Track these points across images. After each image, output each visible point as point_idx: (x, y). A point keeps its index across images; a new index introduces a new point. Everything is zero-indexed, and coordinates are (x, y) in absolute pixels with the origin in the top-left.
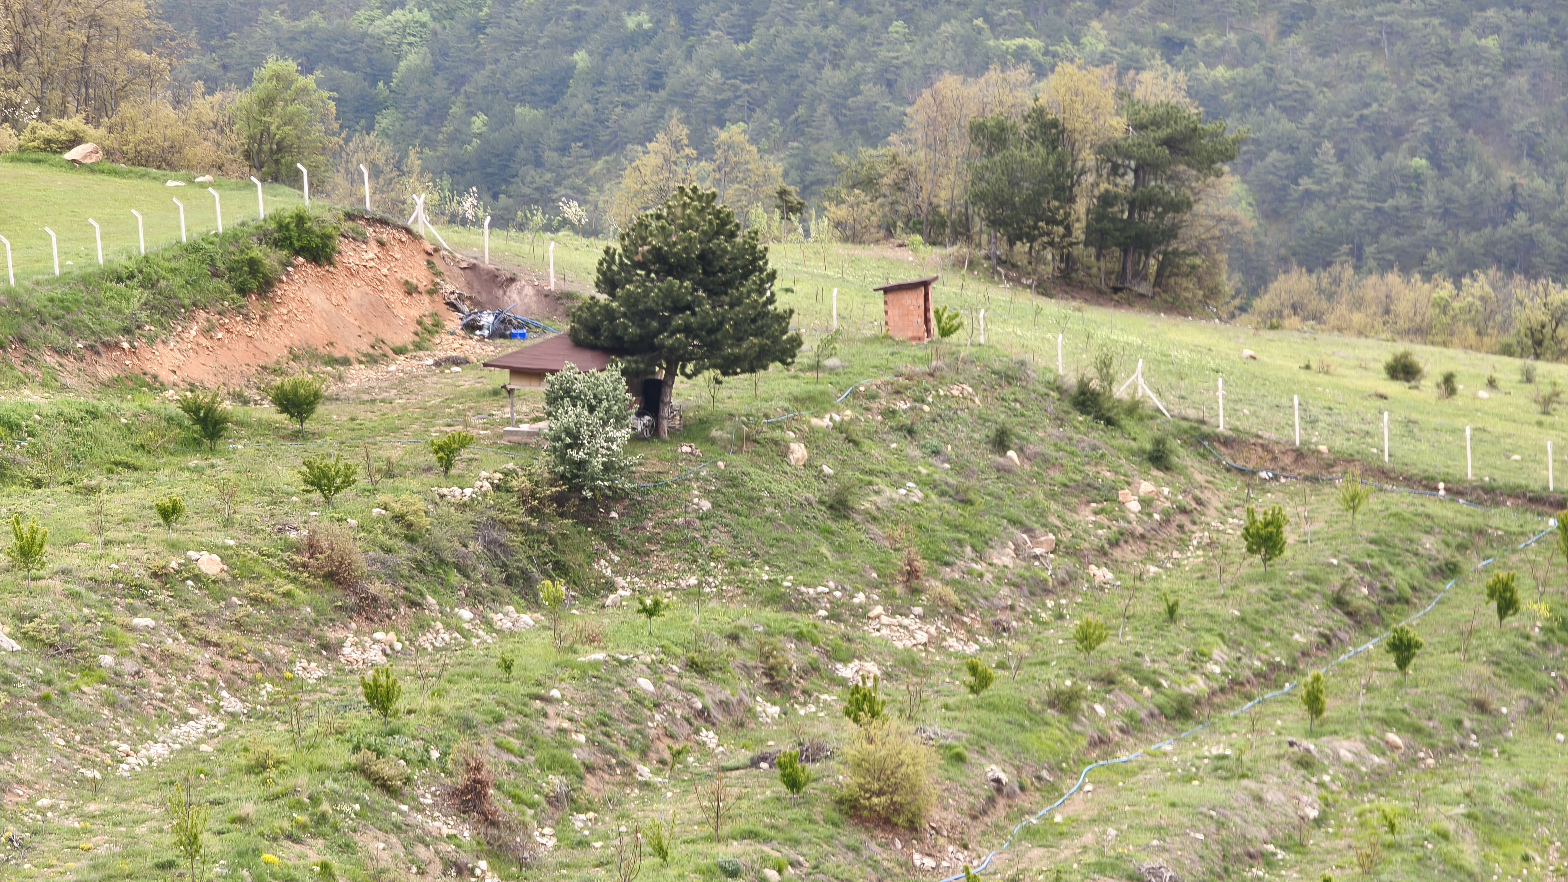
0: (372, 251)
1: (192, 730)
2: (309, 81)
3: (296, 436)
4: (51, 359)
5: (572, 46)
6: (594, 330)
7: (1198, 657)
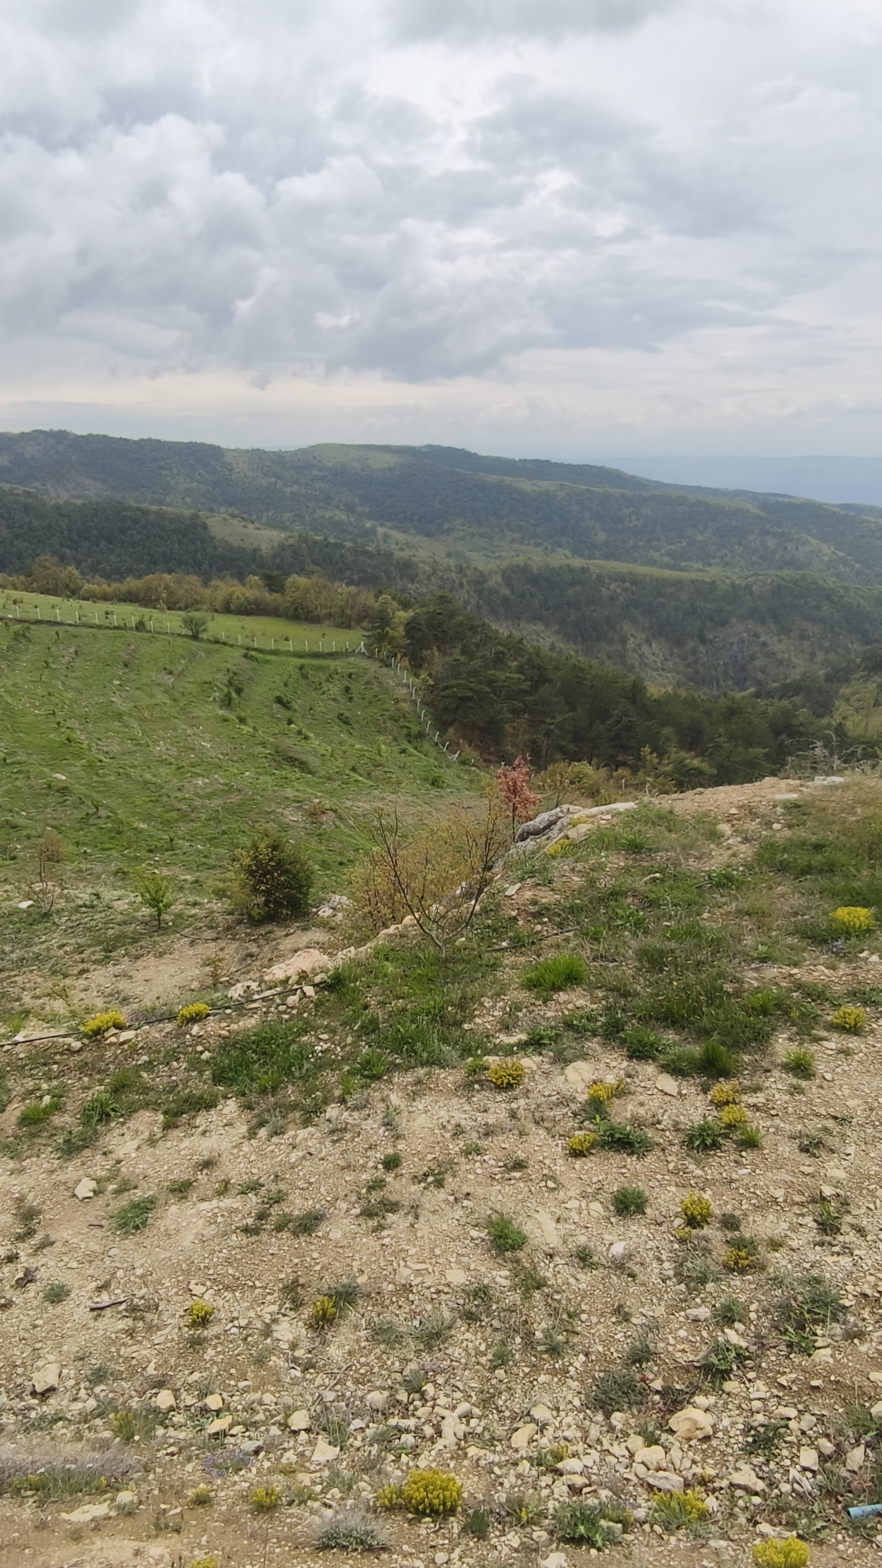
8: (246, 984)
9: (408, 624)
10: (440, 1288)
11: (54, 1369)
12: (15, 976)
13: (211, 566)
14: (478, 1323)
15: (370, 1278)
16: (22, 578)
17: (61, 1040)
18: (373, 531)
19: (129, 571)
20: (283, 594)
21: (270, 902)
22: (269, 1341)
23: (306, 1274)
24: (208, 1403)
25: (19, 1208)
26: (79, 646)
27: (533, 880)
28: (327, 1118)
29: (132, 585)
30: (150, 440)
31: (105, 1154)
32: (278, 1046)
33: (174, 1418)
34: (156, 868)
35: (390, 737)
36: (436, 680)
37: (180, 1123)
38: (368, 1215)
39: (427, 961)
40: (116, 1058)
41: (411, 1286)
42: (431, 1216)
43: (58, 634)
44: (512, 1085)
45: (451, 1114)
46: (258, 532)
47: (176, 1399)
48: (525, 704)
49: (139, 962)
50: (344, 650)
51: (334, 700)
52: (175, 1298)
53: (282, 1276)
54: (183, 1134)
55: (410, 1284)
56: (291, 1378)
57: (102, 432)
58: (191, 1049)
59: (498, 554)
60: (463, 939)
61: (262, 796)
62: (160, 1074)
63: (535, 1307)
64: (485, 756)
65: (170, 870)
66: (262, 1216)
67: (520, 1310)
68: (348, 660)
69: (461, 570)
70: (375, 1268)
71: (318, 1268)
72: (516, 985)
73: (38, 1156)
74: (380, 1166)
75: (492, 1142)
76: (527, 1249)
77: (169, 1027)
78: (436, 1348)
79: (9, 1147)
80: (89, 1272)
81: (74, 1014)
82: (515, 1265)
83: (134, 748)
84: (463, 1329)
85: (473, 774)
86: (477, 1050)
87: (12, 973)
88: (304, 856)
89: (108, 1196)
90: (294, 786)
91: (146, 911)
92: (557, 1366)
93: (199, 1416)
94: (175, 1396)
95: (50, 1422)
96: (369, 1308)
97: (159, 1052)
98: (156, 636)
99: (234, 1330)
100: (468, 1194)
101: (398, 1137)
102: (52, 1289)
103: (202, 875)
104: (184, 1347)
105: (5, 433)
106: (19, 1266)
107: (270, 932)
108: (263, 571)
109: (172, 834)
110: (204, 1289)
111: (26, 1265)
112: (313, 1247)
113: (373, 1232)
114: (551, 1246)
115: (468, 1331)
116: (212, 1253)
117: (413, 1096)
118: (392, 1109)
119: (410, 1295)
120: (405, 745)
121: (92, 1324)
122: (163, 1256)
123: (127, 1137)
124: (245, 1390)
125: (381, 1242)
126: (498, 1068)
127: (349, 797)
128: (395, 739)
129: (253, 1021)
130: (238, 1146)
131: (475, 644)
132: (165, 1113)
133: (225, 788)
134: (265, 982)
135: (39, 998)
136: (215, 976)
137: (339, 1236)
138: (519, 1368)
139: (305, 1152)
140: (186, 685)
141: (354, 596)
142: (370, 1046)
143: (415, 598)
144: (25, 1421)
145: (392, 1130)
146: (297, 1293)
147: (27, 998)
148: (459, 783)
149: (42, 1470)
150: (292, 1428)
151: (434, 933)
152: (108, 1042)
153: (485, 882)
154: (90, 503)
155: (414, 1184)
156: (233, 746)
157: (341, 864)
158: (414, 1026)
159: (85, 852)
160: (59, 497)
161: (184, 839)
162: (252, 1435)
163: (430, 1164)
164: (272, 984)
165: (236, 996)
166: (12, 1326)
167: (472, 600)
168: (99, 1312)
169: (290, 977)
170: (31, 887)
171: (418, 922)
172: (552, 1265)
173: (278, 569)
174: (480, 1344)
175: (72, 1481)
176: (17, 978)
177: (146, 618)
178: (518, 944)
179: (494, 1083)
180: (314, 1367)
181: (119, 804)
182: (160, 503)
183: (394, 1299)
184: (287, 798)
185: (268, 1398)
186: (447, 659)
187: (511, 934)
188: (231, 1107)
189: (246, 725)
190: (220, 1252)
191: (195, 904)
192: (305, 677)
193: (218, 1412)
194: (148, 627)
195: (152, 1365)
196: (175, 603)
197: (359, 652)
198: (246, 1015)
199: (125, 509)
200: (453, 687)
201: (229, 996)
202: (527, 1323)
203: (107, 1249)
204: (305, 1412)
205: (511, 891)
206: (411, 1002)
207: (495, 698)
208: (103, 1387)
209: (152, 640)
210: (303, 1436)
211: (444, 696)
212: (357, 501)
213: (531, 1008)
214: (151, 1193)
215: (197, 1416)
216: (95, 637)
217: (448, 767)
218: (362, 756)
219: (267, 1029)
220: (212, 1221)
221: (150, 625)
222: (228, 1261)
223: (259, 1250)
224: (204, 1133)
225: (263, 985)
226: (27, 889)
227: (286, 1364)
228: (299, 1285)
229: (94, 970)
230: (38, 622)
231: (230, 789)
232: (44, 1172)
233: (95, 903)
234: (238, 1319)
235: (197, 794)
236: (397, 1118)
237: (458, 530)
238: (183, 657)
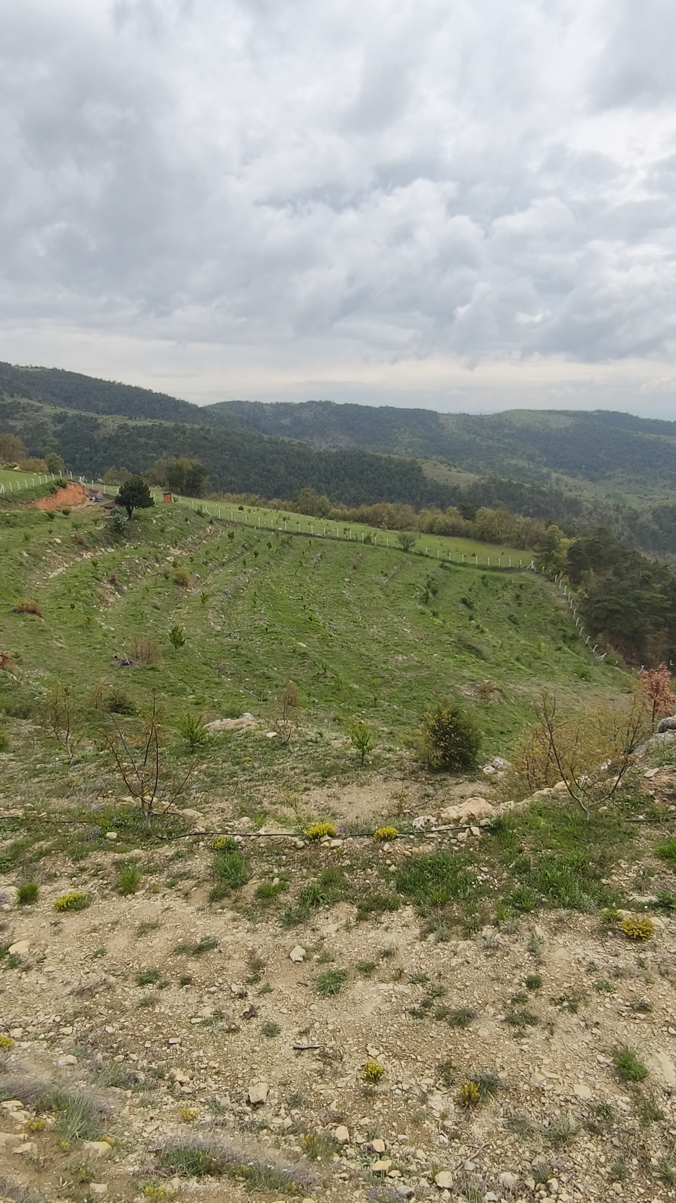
0: (73, 487)
1: (61, 570)
2: (59, 457)
3: (66, 518)
4: (20, 505)
5: (77, 453)
6: (119, 500)
7: (224, 556)
8: (427, 817)
9: (571, 549)
10: (569, 1098)
11: (264, 1087)
12: (259, 786)
13: (421, 499)
14: (600, 1137)
15: (509, 1075)
16: (291, 502)
17: (290, 838)
18: (548, 475)
19: (364, 500)
20: (474, 521)
21: (447, 756)
22: (424, 1107)
23: (458, 1060)
24: (374, 1145)
25: (251, 958)
26: (324, 552)
27: (670, 767)
28: (483, 935)
29: (364, 510)
30: (387, 408)
31: (313, 930)
32: (448, 871)
33: (347, 1150)
34: (362, 719)
35: (549, 637)
36: (591, 595)
37: (369, 918)
38: (511, 1022)
39: (574, 821)
40: (327, 858)
41: (543, 1090)
42: (564, 1035)
43: (310, 543)
44: (641, 938)
45: (586, 952)
46: (459, 474)
47: (350, 1135)
48: (666, 619)
49: (346, 788)
50: (518, 566)
51: (507, 604)
52: (356, 1055)
53: (438, 1056)
54: (371, 926)
55: (542, 1088)
56: (440, 1143)
57: (354, 402)
58: (382, 861)
59: (650, 497)
60: (605, 808)
61: (445, 673)
62: (358, 876)
63: (651, 1136)
64: (628, 660)
65: (372, 722)
66: (426, 1004)
67: (639, 1135)
68: (520, 574)
69: (617, 508)
70: (514, 1067)
71: (467, 1056)
72: (650, 854)
73: (267, 922)
74: (524, 984)
75: (621, 983)
76: (648, 1083)
77: (367, 841)
78: (561, 1149)
79: (247, 911)
80: (296, 1019)
81: (299, 820)
82: (635, 1094)
83: (355, 629)
84: (585, 1138)
85: (616, 673)
86: (612, 903)
87: (258, 783)
88: (474, 723)
89: (313, 963)
90: (470, 668)
91: (354, 750)
92: (670, 1194)
93: (366, 1154)
94: (349, 1132)
95: (258, 1128)
96: (507, 1100)
97: (358, 859)
98: (378, 548)
99: (398, 1091)
100: (597, 1023)
101: (540, 963)
102: (268, 1026)
103: (395, 729)
104: (359, 1095)
105: (290, 403)
106: (247, 1003)
107: (444, 780)
108: (460, 503)
109: (376, 695)
110: (377, 1053)
111: (251, 1002)
112: (464, 1039)
113: (514, 1037)
114: (670, 1085)
115: (590, 1141)
116: (386, 1025)
117: (555, 932)
118: (536, 939)
119: (542, 1098)
120: (561, 644)
121: (293, 1059)
122: (349, 1019)
123: (330, 920)
124: (402, 1143)
125: (520, 1047)
126: (630, 921)
127: (513, 681)
128: (553, 639)
129: (430, 847)
130: (412, 944)
131: (626, 568)
132: (359, 907)
133: (418, 664)
134: (442, 819)
135: (275, 804)
136: (400, 807)
137: (486, 1034)
138: (634, 1186)
139: (464, 959)
140: (396, 585)
141: (528, 525)
142: (522, 883)
143: (578, 529)
144: (241, 1122)
145: (535, 956)
146: (449, 1073)
147: (266, 803)
148: (603, 679)
149: (251, 1164)
150: (438, 1184)
151: (580, 799)
152: (322, 845)
153: (626, 763)
154: (341, 452)
155: (551, 1004)
156: (427, 633)
157: (502, 733)
158: (559, 873)
159: (314, 702)
160: (320, 447)
161: (384, 699)
162: (406, 1181)
163: (566, 991)
164: (447, 821)
165: (419, 826)
166: (238, 1047)
167: (625, 533)
168: (300, 1051)
169: (461, 817)
170: (276, 723)
171: (568, 788)
172: (669, 1102)
173: (471, 502)
174: (600, 1156)
175: (271, 1179)
176: (260, 788)
177: (372, 534)
178: (654, 819)
179: (625, 933)
180: (459, 1138)
181: (341, 669)
182: (390, 452)
183: (528, 1098)
184: (464, 677)
185: (420, 1154)
186: (601, 578)
187: (647, 810)
188: (408, 912)
189: (437, 618)
190: (392, 1026)
191: (390, 750)
192: (486, 585)
193: (381, 1155)
194: (372, 541)
195: (334, 1103)
196: (394, 525)
197: (529, 569)
198: (425, 841)
199: (364, 456)
200: (605, 601)
201: (414, 825)
202: (644, 1148)
203: (309, 1004)
204: (449, 1173)
205: (650, 773)
206: (558, 853)
207: (640, 612)
208: (297, 1111)
209: (375, 550)
210: (446, 1194)
211: (596, 608)
212: (537, 452)
213: (662, 875)
214: (344, 967)
215: (364, 1153)
216: (335, 546)
217: (595, 665)
218: (525, 650)
219: (440, 856)
220: (387, 1000)
221: (375, 540)
222: (398, 1035)
223: (422, 1031)
224: (387, 929)
225: (440, 821)
226: (274, 723)
227: (437, 1130)
228: (451, 1067)
229: (314, 789)
230: (298, 534)
231: (421, 666)
232: (270, 935)
233: (318, 739)
234: (401, 1083)
235: (397, 667)
236: (540, 947)
237: (618, 477)
238: (396, 564)
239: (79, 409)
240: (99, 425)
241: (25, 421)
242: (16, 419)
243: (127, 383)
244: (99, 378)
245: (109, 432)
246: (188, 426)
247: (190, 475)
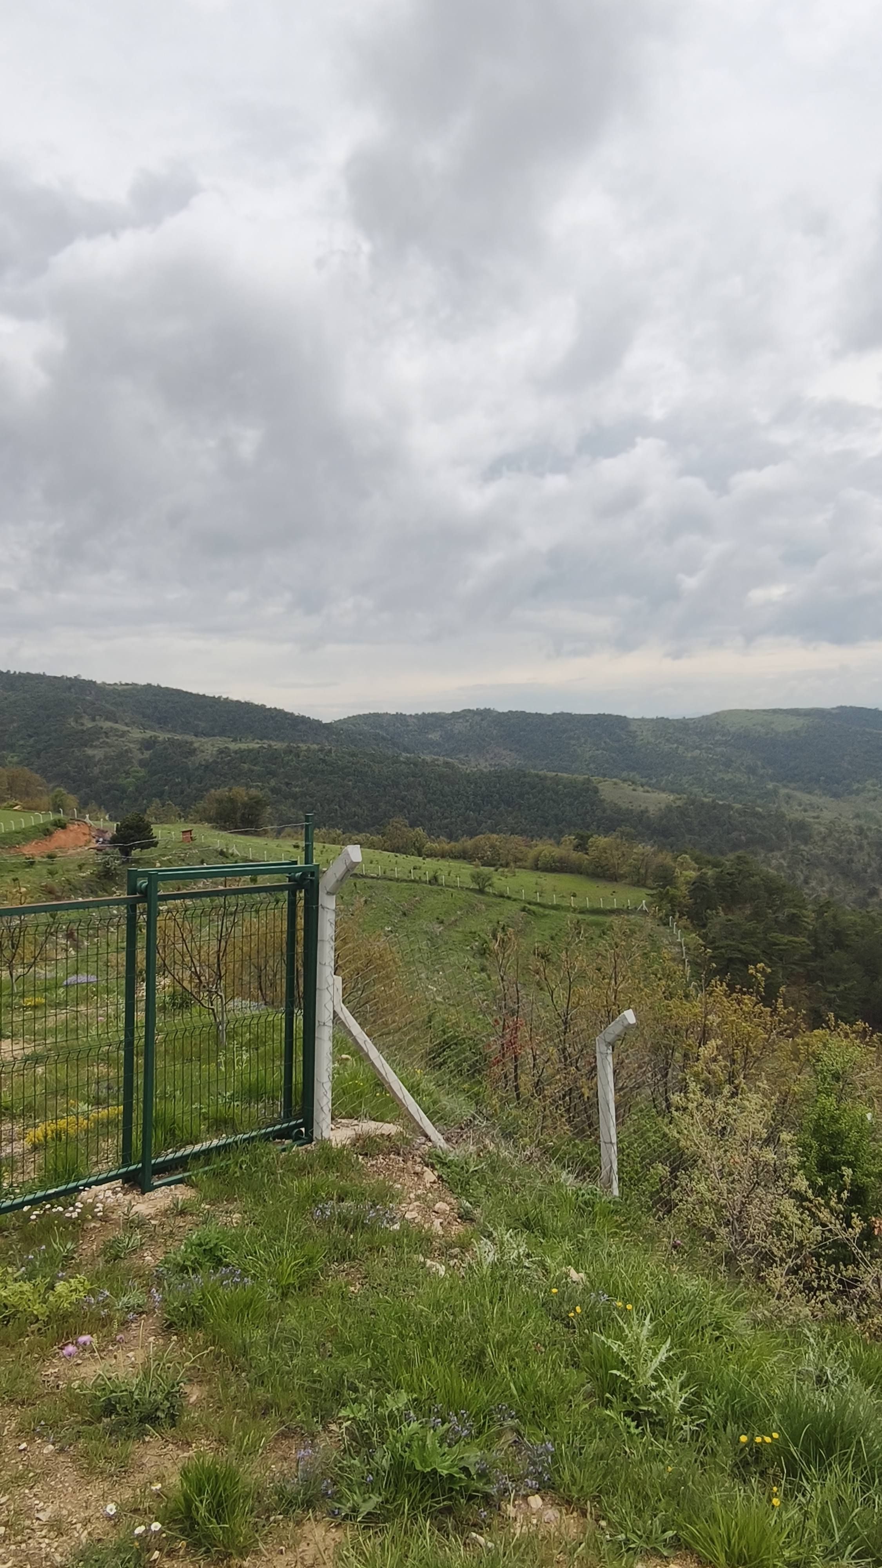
0: (76, 826)
3: (50, 864)
6: (115, 841)
9: (693, 884)
18: (775, 792)
20: (587, 853)
26: (371, 896)
29: (464, 844)
30: (562, 714)
46: (648, 794)
48: (806, 970)
50: (626, 907)
57: (520, 709)
68: (626, 917)
69: (864, 832)
98: (444, 889)
105: (440, 713)
140: (452, 934)
154: (499, 771)
160: (475, 766)
177: (446, 871)
182: (559, 770)
194: (439, 881)
197: (641, 910)
199: (525, 776)
200: (722, 947)
209: (438, 892)
212: (759, 763)
221: (443, 879)
237: (869, 791)
238: (461, 909)
239: (175, 732)
240: (195, 749)
241: (107, 749)
242: (96, 747)
243: (235, 698)
244: (201, 693)
245: (207, 758)
246: (304, 747)
247: (245, 808)
